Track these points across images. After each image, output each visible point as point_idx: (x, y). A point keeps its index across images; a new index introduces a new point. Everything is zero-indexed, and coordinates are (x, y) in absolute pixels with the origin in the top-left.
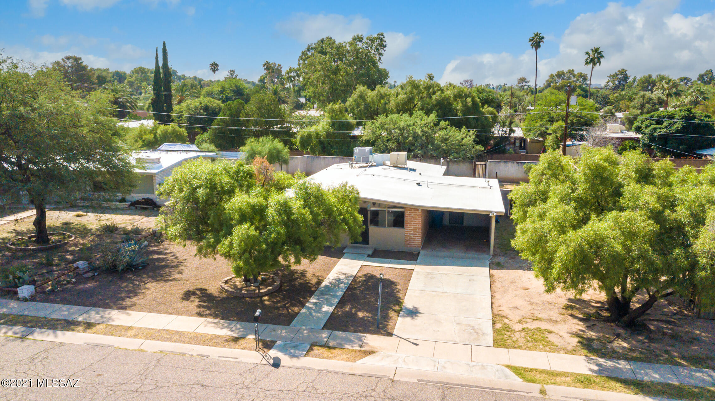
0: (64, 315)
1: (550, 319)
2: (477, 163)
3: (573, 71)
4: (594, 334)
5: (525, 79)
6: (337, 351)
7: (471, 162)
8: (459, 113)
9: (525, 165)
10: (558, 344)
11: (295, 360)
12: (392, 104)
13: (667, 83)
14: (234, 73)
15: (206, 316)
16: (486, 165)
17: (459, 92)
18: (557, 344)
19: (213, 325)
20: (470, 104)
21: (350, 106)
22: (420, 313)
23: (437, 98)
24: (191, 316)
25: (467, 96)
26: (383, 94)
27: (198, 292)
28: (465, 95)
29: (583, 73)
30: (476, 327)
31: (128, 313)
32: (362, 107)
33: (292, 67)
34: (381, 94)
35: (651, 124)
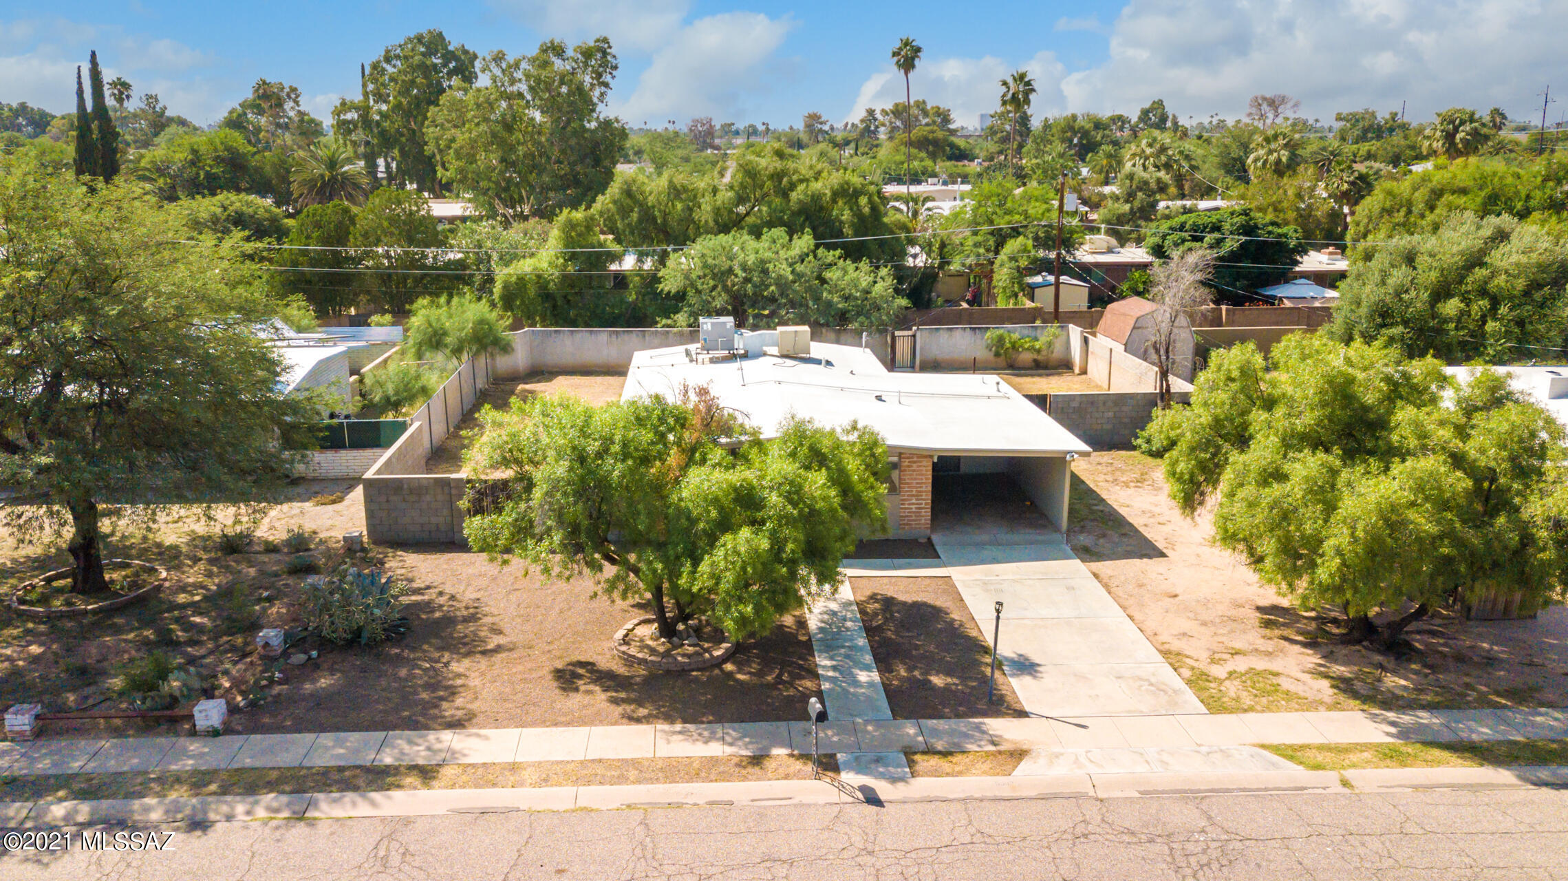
0: (339, 756)
1: (1257, 650)
2: (897, 333)
3: (924, 102)
4: (1343, 668)
5: (819, 117)
6: (957, 758)
7: (882, 331)
8: (847, 230)
9: (988, 334)
10: (1307, 695)
11: (900, 785)
12: (705, 213)
13: (1150, 145)
14: (157, 100)
15: (646, 719)
16: (914, 336)
17: (842, 186)
18: (1302, 694)
19: (680, 737)
20: (867, 210)
21: (601, 213)
22: (1039, 665)
23: (802, 197)
24: (615, 724)
25: (857, 193)
26: (679, 187)
27: (581, 671)
28: (855, 190)
29: (942, 107)
30: (1153, 680)
31: (478, 735)
32: (635, 216)
33: (348, 99)
34: (675, 188)
35: (1184, 241)
